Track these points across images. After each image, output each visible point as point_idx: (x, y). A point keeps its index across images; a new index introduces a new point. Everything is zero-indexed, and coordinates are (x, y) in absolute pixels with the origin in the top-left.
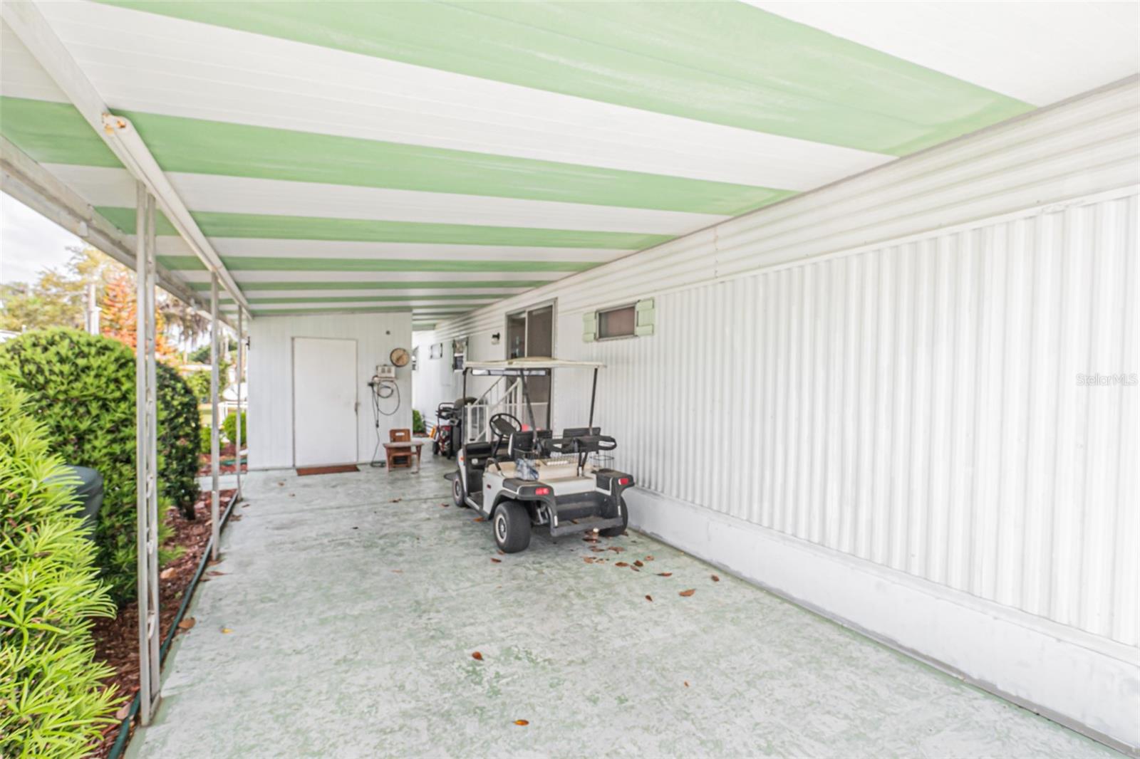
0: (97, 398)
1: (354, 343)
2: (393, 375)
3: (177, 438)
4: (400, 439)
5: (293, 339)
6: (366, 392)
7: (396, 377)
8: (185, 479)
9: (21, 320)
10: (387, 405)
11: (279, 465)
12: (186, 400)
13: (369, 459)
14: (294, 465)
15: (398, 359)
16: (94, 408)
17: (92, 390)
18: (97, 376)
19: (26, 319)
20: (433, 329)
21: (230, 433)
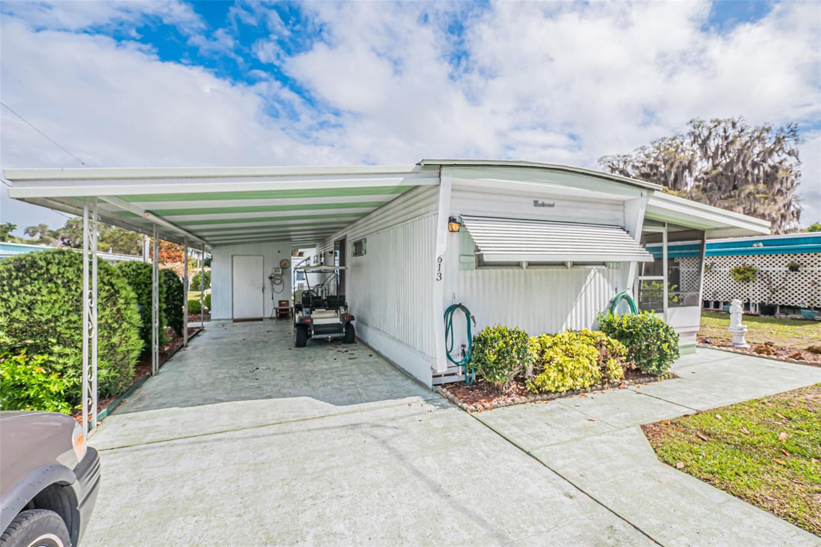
0: (144, 283)
1: (261, 257)
2: (280, 273)
3: (175, 300)
4: (284, 305)
5: (232, 256)
6: (268, 282)
7: (282, 274)
8: (178, 318)
9: (110, 245)
10: (278, 288)
11: (226, 317)
12: (178, 285)
13: (270, 316)
14: (233, 318)
15: (284, 265)
16: (143, 286)
17: (142, 280)
18: (144, 276)
19: (113, 244)
20: (315, 247)
21: (208, 304)
